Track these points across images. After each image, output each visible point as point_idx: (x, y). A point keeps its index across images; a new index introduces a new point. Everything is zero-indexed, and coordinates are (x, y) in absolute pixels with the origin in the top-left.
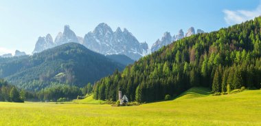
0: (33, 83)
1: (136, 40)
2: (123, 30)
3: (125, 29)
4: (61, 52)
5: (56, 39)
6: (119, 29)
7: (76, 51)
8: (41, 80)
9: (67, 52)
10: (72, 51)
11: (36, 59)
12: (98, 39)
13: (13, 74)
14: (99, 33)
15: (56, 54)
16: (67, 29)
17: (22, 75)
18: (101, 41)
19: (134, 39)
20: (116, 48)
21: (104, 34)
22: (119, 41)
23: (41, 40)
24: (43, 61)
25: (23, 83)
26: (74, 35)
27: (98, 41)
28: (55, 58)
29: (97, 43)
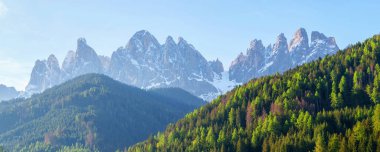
0: (37, 146)
1: (201, 57)
2: (177, 41)
3: (181, 39)
4: (74, 94)
5: (65, 63)
6: (170, 39)
7: (98, 91)
8: (47, 142)
9: (85, 93)
10: (92, 92)
11: (37, 106)
12: (136, 59)
13: (5, 132)
14: (135, 49)
15: (68, 98)
16: (82, 43)
17: (18, 133)
18: (140, 62)
19: (198, 56)
20: (166, 74)
21: (145, 49)
22: (171, 61)
23: (39, 66)
24: (47, 110)
25: (22, 146)
26: (95, 54)
27: (135, 62)
28: (67, 104)
29: (134, 66)
